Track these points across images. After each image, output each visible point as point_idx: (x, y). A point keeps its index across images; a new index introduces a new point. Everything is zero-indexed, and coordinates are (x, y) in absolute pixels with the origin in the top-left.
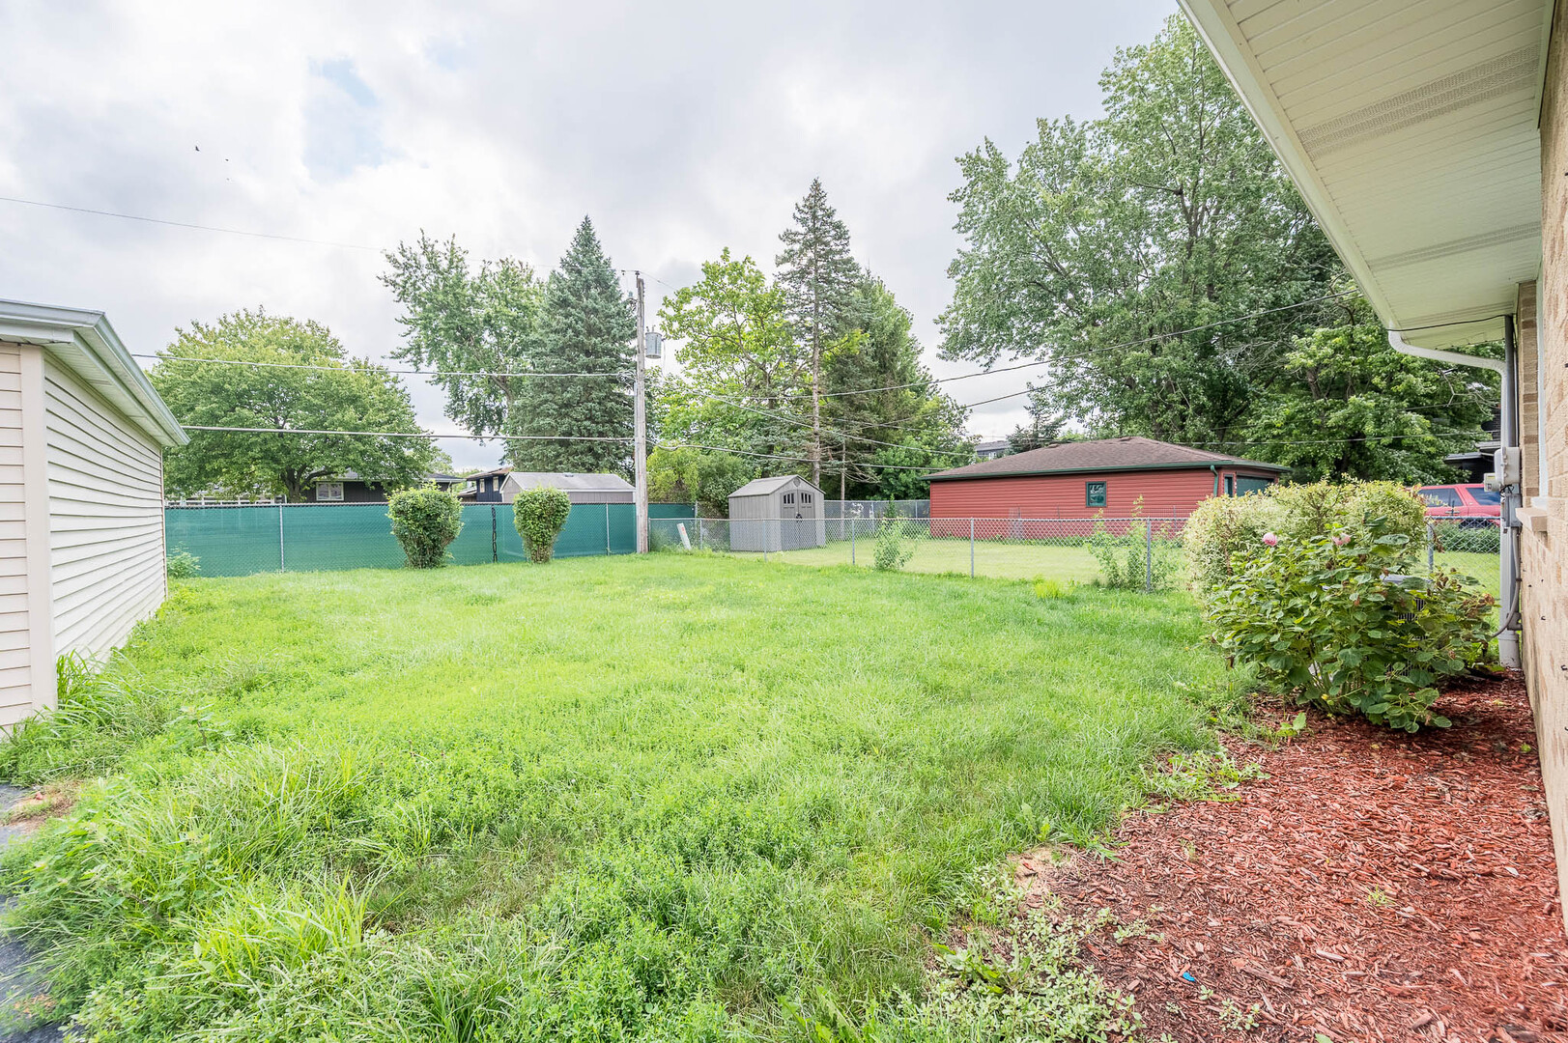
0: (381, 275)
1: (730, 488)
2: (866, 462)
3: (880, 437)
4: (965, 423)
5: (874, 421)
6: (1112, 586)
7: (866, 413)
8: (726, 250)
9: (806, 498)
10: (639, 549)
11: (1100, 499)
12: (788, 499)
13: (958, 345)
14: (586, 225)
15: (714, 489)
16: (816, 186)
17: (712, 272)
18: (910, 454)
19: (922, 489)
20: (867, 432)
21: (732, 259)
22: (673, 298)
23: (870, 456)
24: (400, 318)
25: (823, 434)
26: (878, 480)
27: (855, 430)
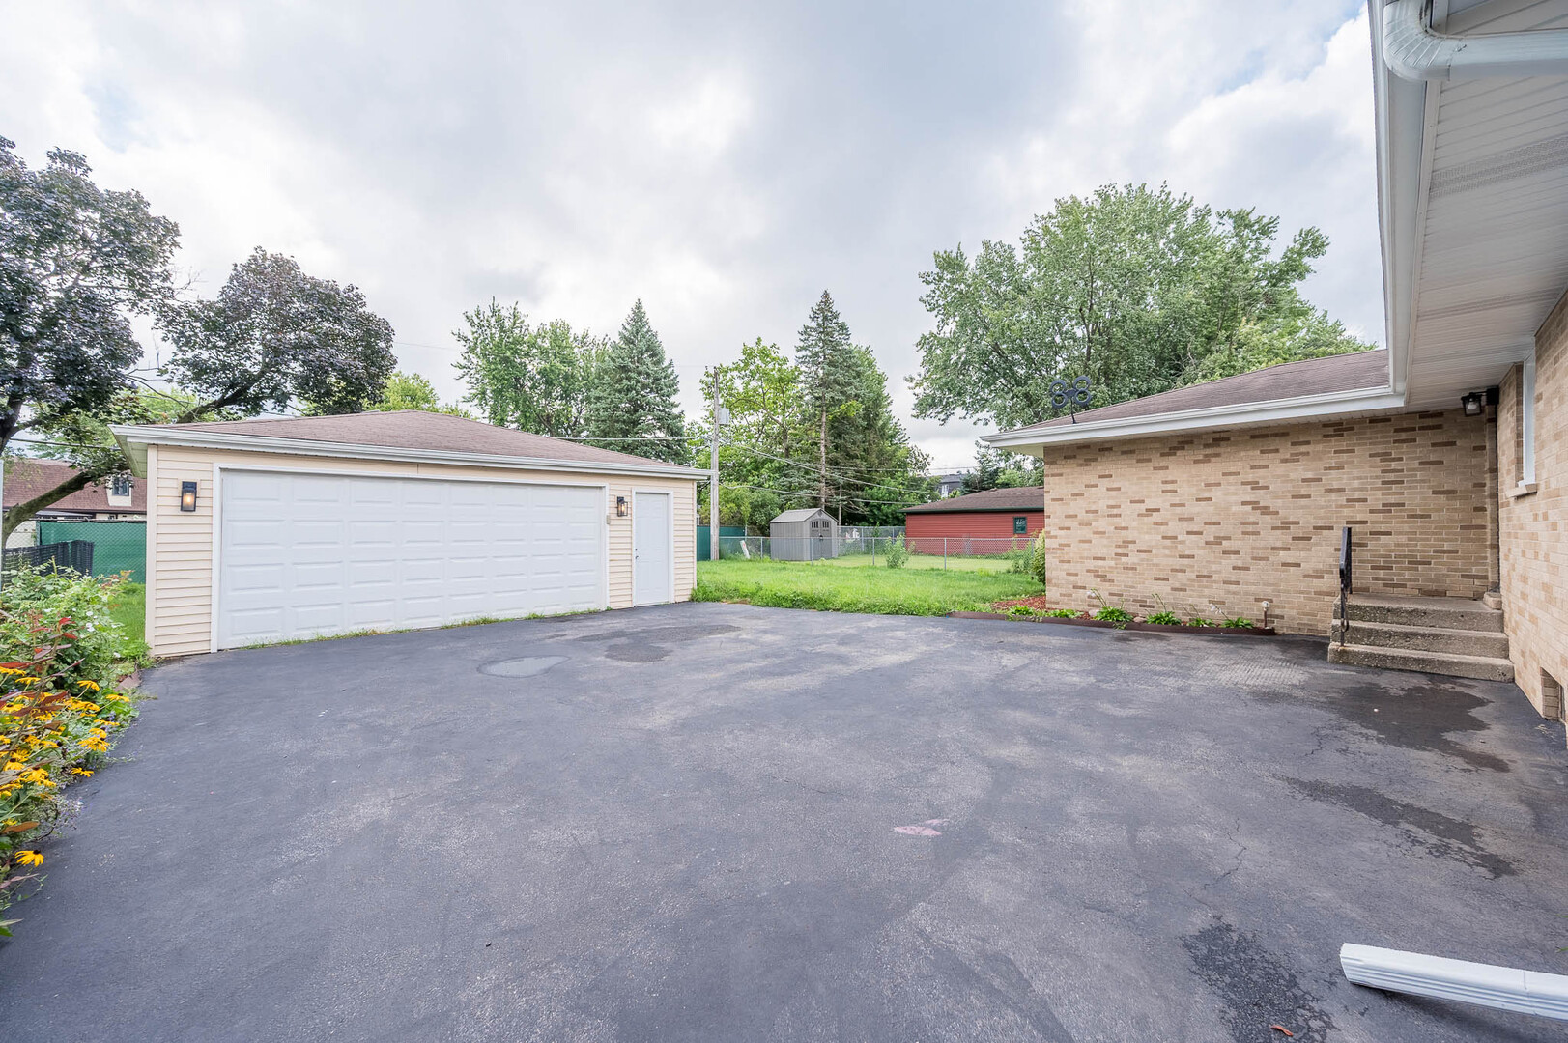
0: (456, 332)
1: (770, 517)
2: (857, 497)
3: (867, 479)
4: (928, 467)
5: (863, 466)
6: (1016, 572)
7: (858, 461)
8: (759, 339)
9: (826, 524)
10: (712, 558)
11: (1023, 529)
12: (814, 524)
13: (924, 406)
14: (639, 306)
15: (759, 517)
16: (826, 294)
17: (749, 354)
18: (889, 492)
19: (897, 518)
20: (859, 475)
21: (763, 344)
22: (712, 371)
23: (859, 493)
24: (455, 364)
25: (828, 477)
26: (866, 511)
27: (850, 473)
